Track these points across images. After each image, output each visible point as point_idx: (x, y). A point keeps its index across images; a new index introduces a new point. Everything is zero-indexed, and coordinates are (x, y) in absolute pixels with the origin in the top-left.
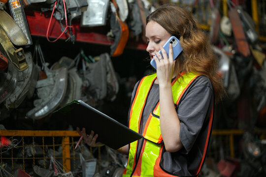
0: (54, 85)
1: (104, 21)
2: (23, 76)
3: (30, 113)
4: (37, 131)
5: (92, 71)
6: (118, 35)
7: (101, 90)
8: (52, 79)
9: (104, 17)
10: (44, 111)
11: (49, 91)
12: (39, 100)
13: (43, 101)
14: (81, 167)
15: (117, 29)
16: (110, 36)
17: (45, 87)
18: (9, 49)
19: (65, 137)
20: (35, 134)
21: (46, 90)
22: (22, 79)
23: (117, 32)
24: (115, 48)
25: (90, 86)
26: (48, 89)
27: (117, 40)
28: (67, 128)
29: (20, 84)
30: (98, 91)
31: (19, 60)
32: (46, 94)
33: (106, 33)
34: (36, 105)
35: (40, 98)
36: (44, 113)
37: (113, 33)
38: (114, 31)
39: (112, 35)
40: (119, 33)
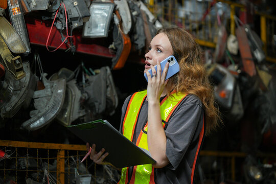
0: (51, 96)
1: (106, 33)
2: (20, 85)
3: (25, 124)
4: (31, 143)
5: (92, 84)
6: (120, 48)
7: (100, 104)
8: (49, 90)
9: (106, 29)
10: (40, 123)
11: (46, 103)
12: (35, 111)
13: (39, 112)
14: (76, 182)
15: (120, 42)
16: (112, 49)
17: (42, 97)
18: (7, 56)
19: (60, 150)
20: (29, 146)
21: (43, 101)
22: (19, 89)
23: (119, 44)
24: (116, 61)
25: (89, 99)
26: (45, 100)
27: (118, 53)
28: (63, 142)
29: (17, 93)
30: (96, 104)
31: (16, 68)
32: (42, 105)
33: (109, 46)
34: (31, 116)
35: (37, 109)
36: (40, 125)
37: (115, 46)
38: (116, 44)
39: (114, 48)
40: (121, 46)
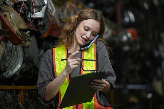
1: (44, 15)
6: (47, 24)
9: (44, 12)
15: (47, 21)
16: (40, 25)
23: (47, 22)
24: (45, 33)
25: (29, 57)
29: (9, 55)
30: (34, 60)
31: (27, 39)
33: (38, 23)
34: (7, 69)
38: (45, 22)
39: (42, 25)
40: (48, 23)
